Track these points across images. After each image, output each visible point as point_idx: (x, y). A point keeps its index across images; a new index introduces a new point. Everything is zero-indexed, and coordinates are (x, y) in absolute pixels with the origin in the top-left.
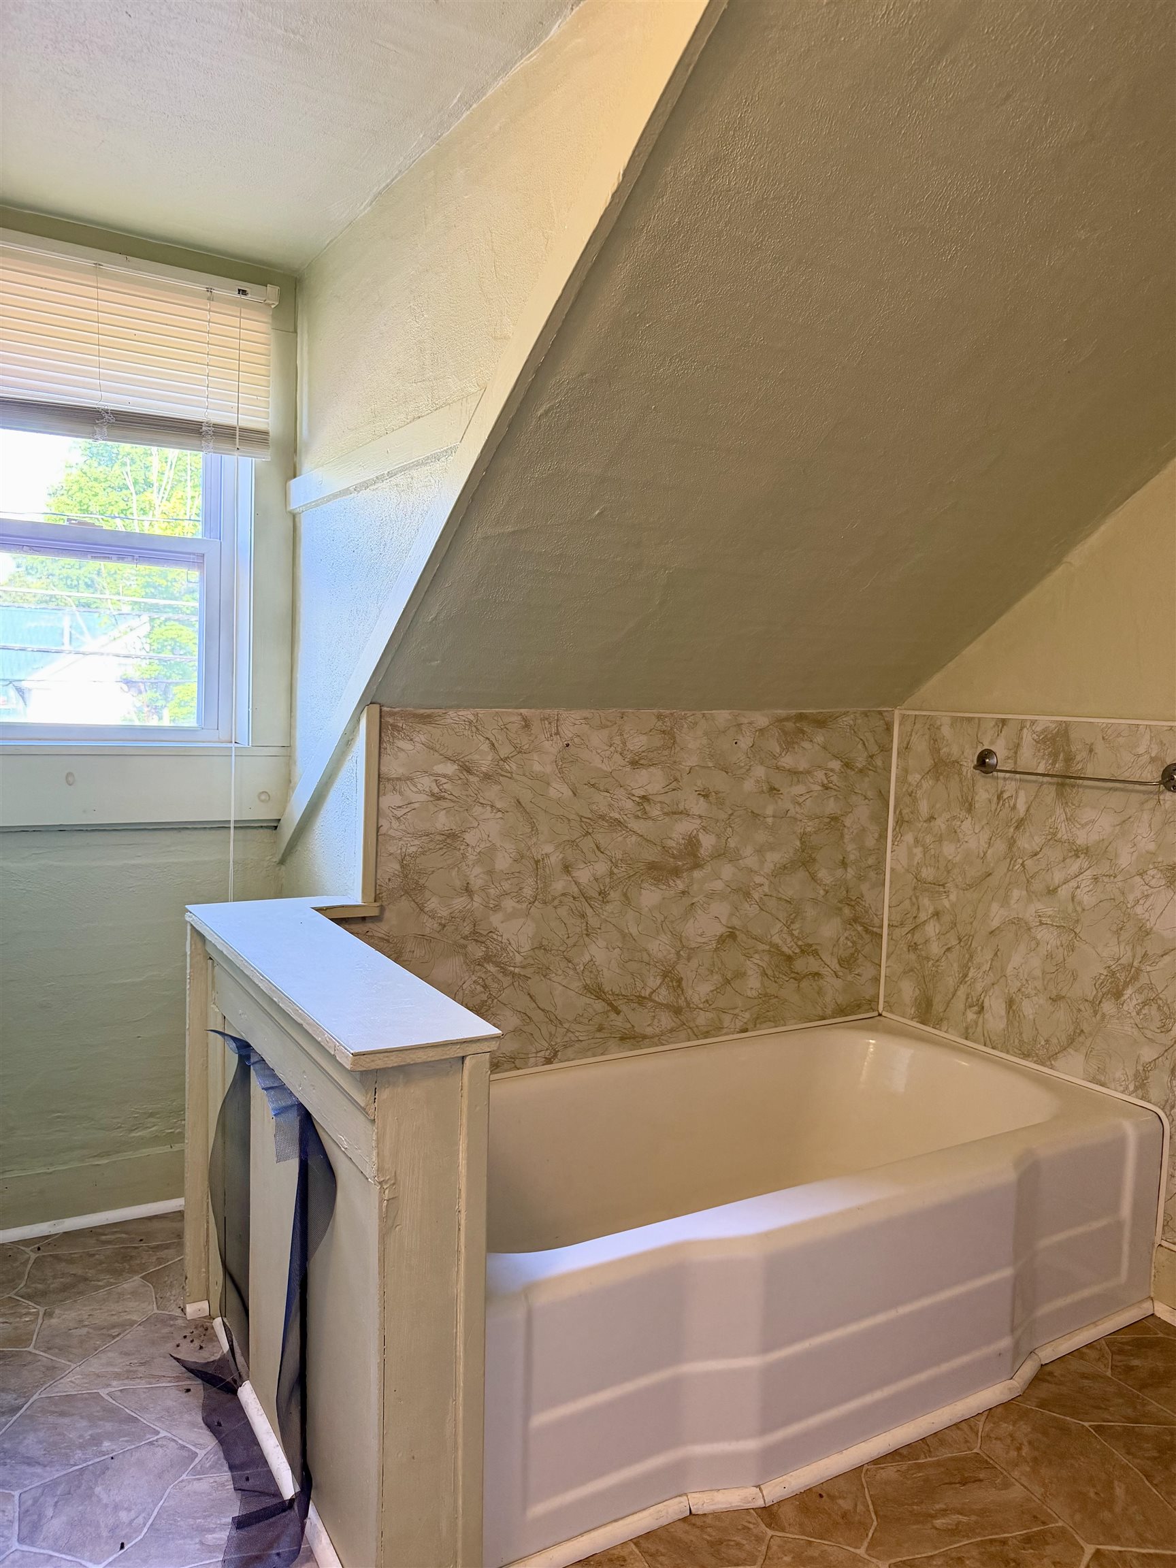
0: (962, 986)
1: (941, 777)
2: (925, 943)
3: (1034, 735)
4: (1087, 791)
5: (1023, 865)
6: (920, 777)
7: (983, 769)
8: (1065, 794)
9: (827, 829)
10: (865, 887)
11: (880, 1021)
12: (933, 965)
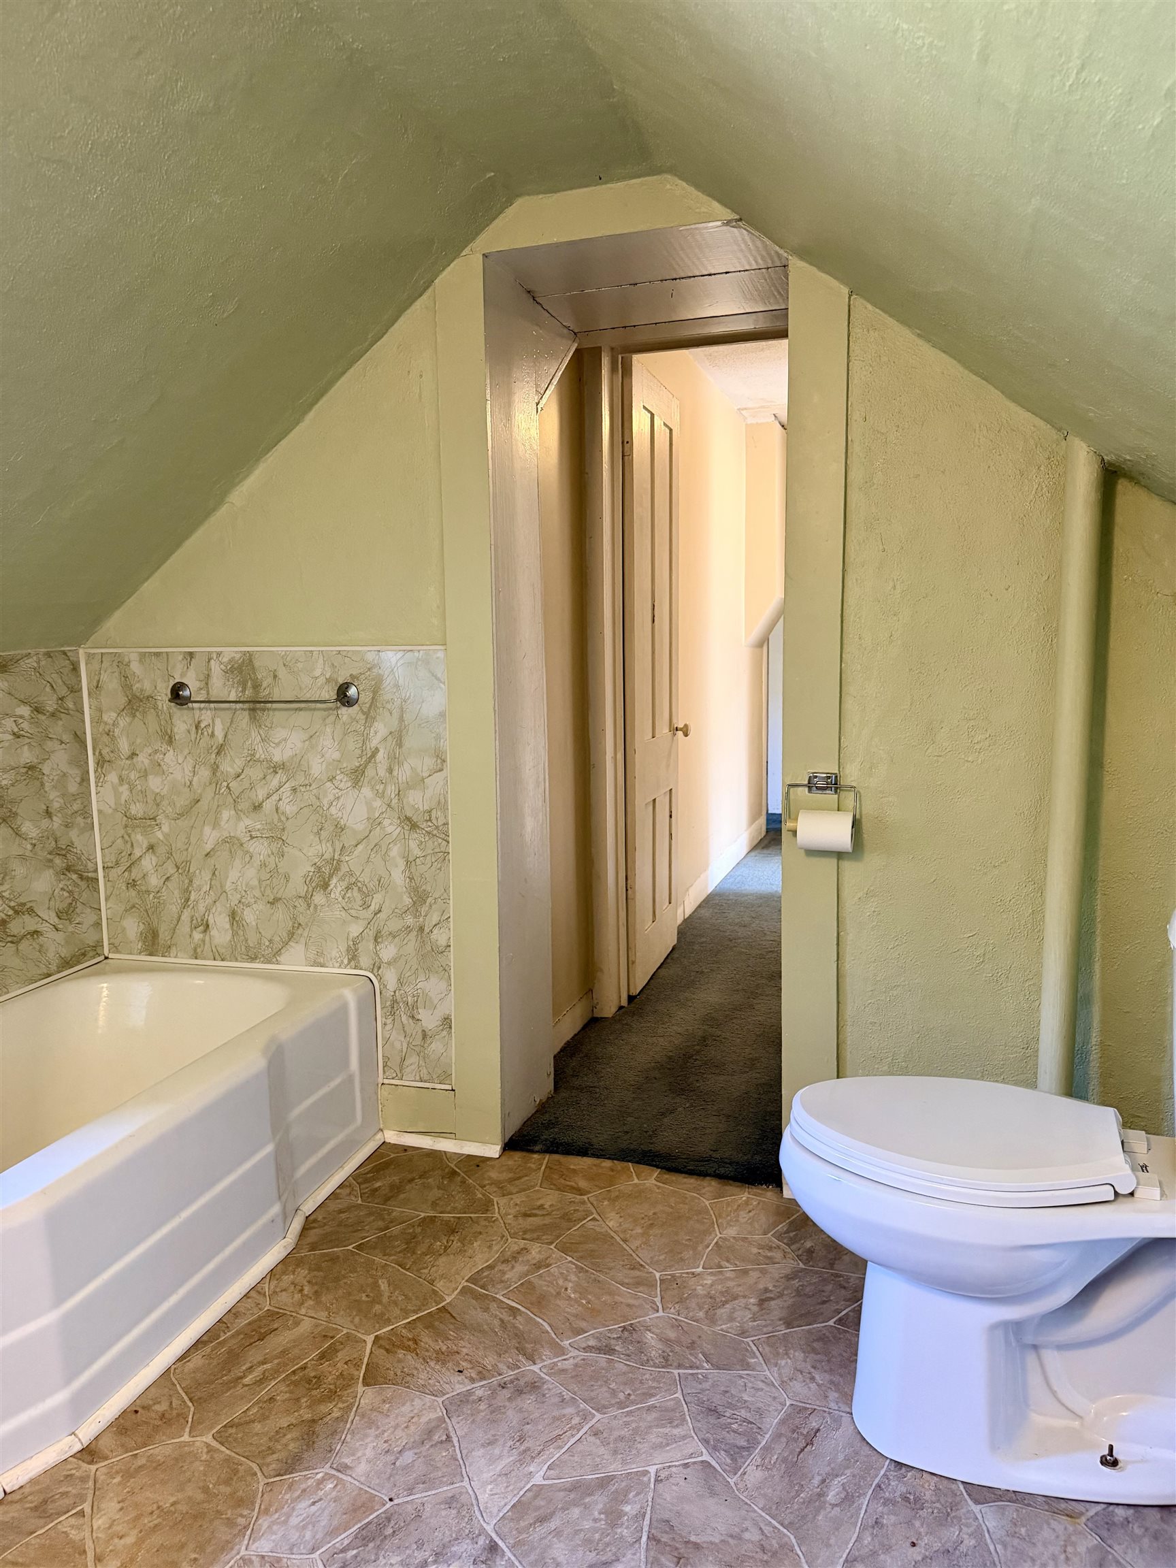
0: (185, 910)
1: (137, 714)
2: (144, 877)
3: (222, 666)
4: (277, 713)
5: (228, 787)
6: (115, 715)
7: (178, 701)
8: (258, 717)
9: (25, 780)
10: (73, 834)
11: (106, 963)
12: (154, 897)
